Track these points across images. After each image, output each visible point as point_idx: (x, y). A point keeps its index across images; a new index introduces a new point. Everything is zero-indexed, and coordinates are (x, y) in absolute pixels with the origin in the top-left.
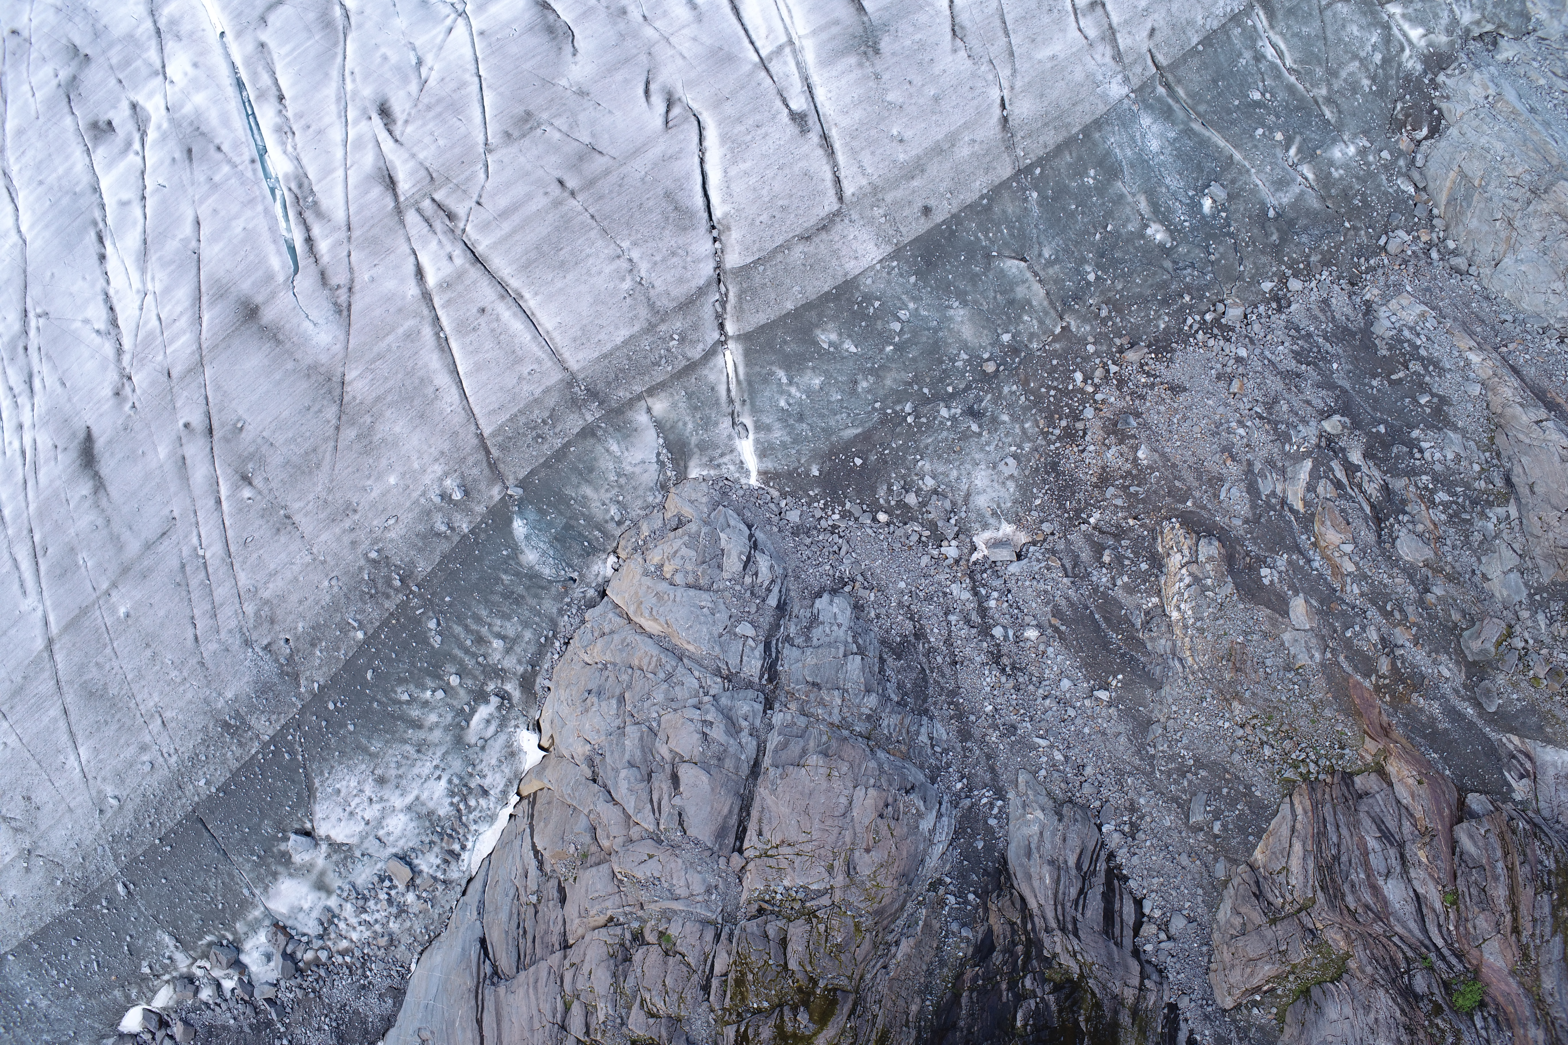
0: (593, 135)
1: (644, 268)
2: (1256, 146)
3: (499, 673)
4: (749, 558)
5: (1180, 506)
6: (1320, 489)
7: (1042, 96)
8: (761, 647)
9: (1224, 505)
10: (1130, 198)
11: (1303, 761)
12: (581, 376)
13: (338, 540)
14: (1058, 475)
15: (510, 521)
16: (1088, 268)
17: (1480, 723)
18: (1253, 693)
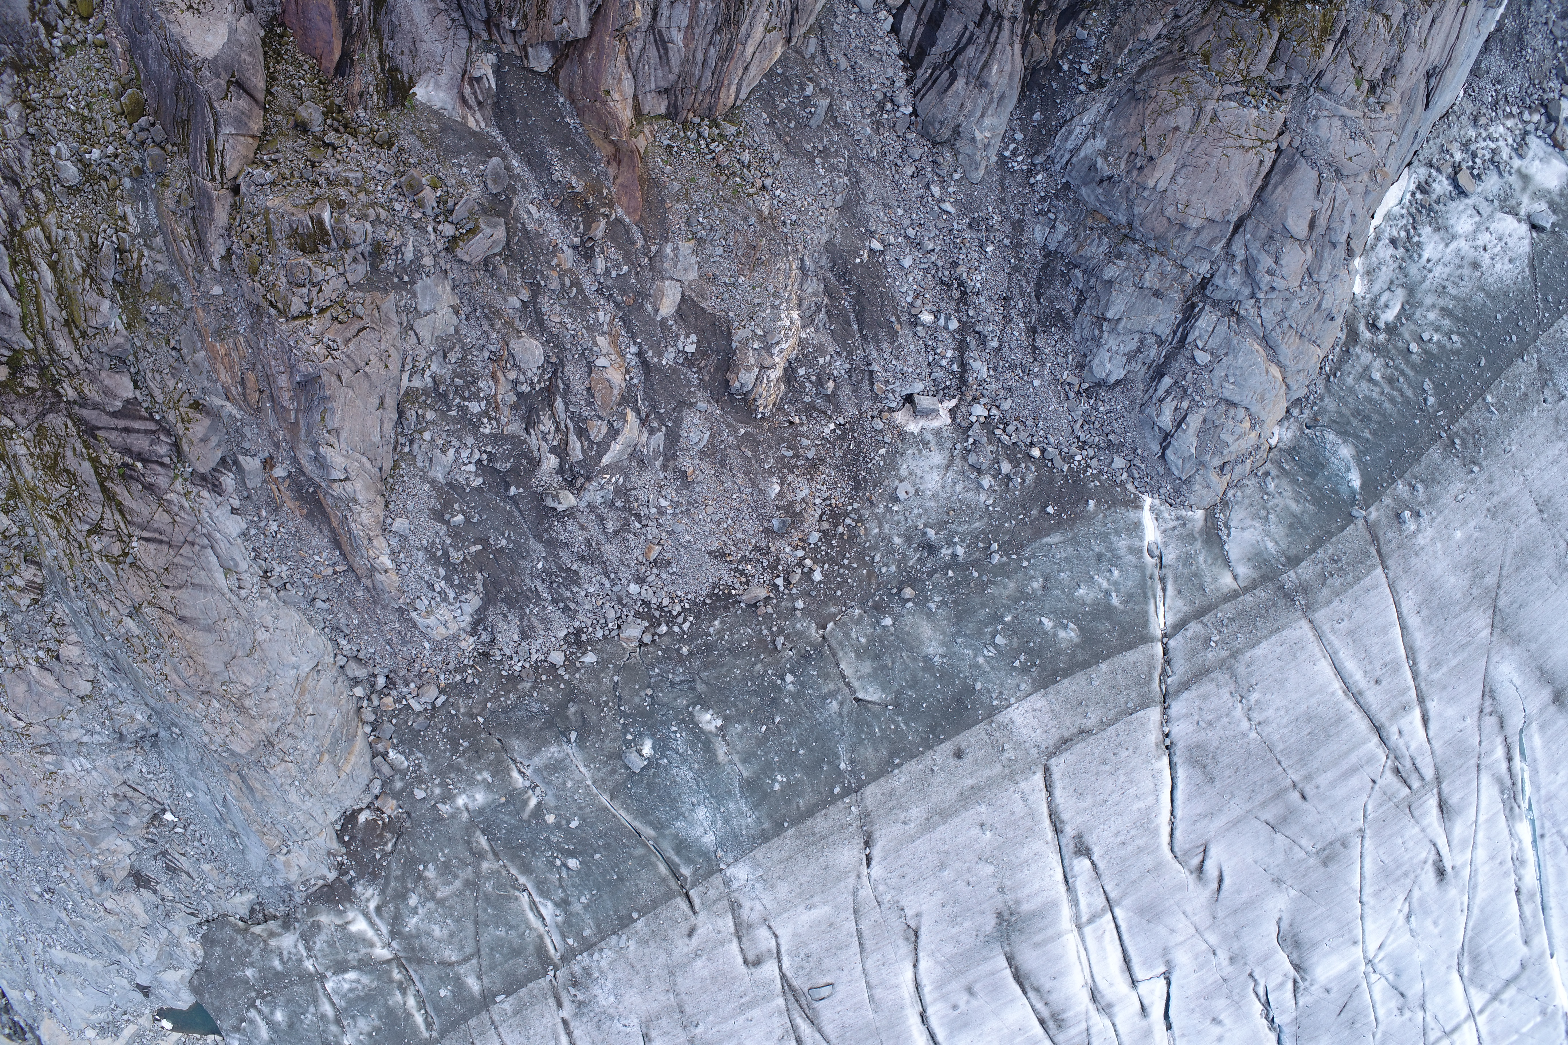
0: (1273, 841)
1: (1239, 712)
2: (581, 808)
3: (1376, 349)
4: (1179, 425)
5: (751, 430)
6: (604, 430)
7: (826, 868)
8: (1190, 338)
9: (708, 425)
10: (736, 758)
11: (713, 141)
12: (1299, 613)
13: (1503, 486)
14: (855, 478)
15: (1363, 486)
16: (791, 687)
17: (506, 148)
18: (746, 220)
